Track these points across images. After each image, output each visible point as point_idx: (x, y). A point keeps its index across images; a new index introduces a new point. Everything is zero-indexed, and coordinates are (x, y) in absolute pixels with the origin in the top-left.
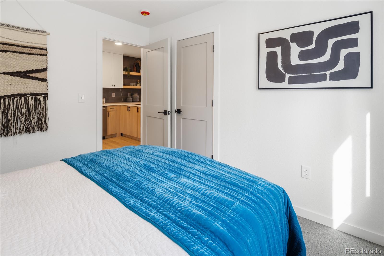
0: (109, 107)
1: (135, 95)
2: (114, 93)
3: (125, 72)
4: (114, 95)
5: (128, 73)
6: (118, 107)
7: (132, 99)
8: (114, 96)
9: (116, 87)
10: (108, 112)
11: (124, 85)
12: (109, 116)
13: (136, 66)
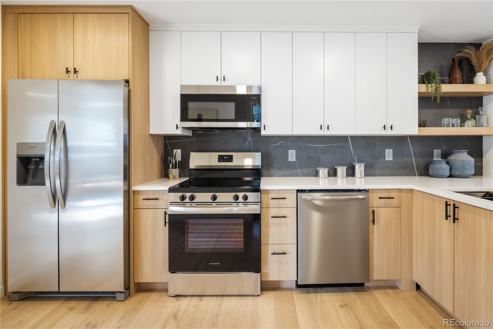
0: (375, 194)
1: (460, 154)
2: (391, 151)
3: (424, 85)
4: (389, 155)
5: (434, 88)
6: (403, 194)
7: (449, 168)
8: (391, 159)
9: (396, 132)
10: (371, 210)
11: (422, 124)
12: (373, 221)
13: (460, 64)
